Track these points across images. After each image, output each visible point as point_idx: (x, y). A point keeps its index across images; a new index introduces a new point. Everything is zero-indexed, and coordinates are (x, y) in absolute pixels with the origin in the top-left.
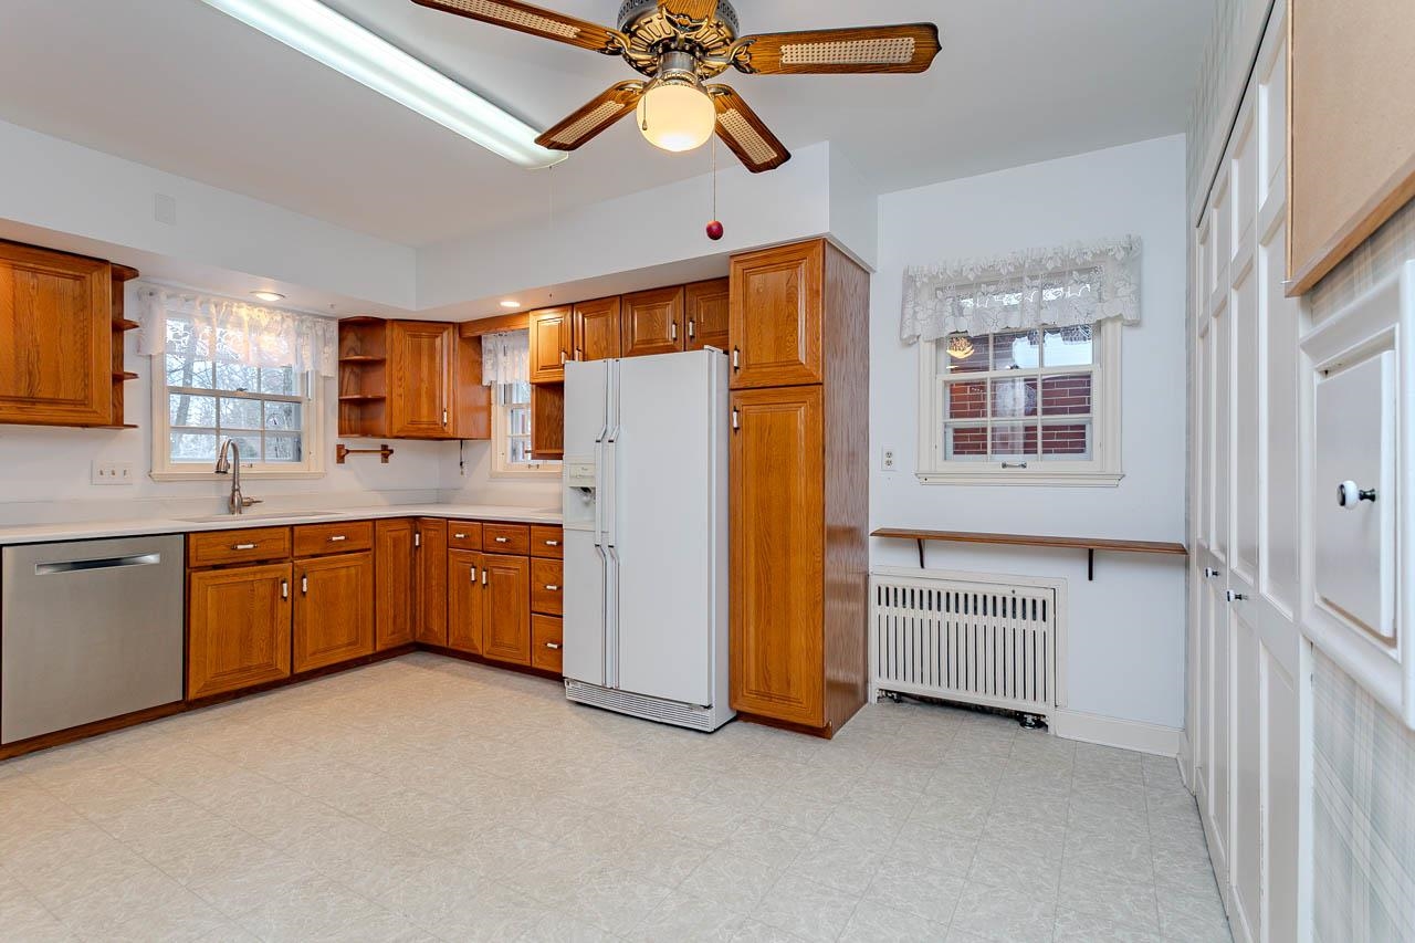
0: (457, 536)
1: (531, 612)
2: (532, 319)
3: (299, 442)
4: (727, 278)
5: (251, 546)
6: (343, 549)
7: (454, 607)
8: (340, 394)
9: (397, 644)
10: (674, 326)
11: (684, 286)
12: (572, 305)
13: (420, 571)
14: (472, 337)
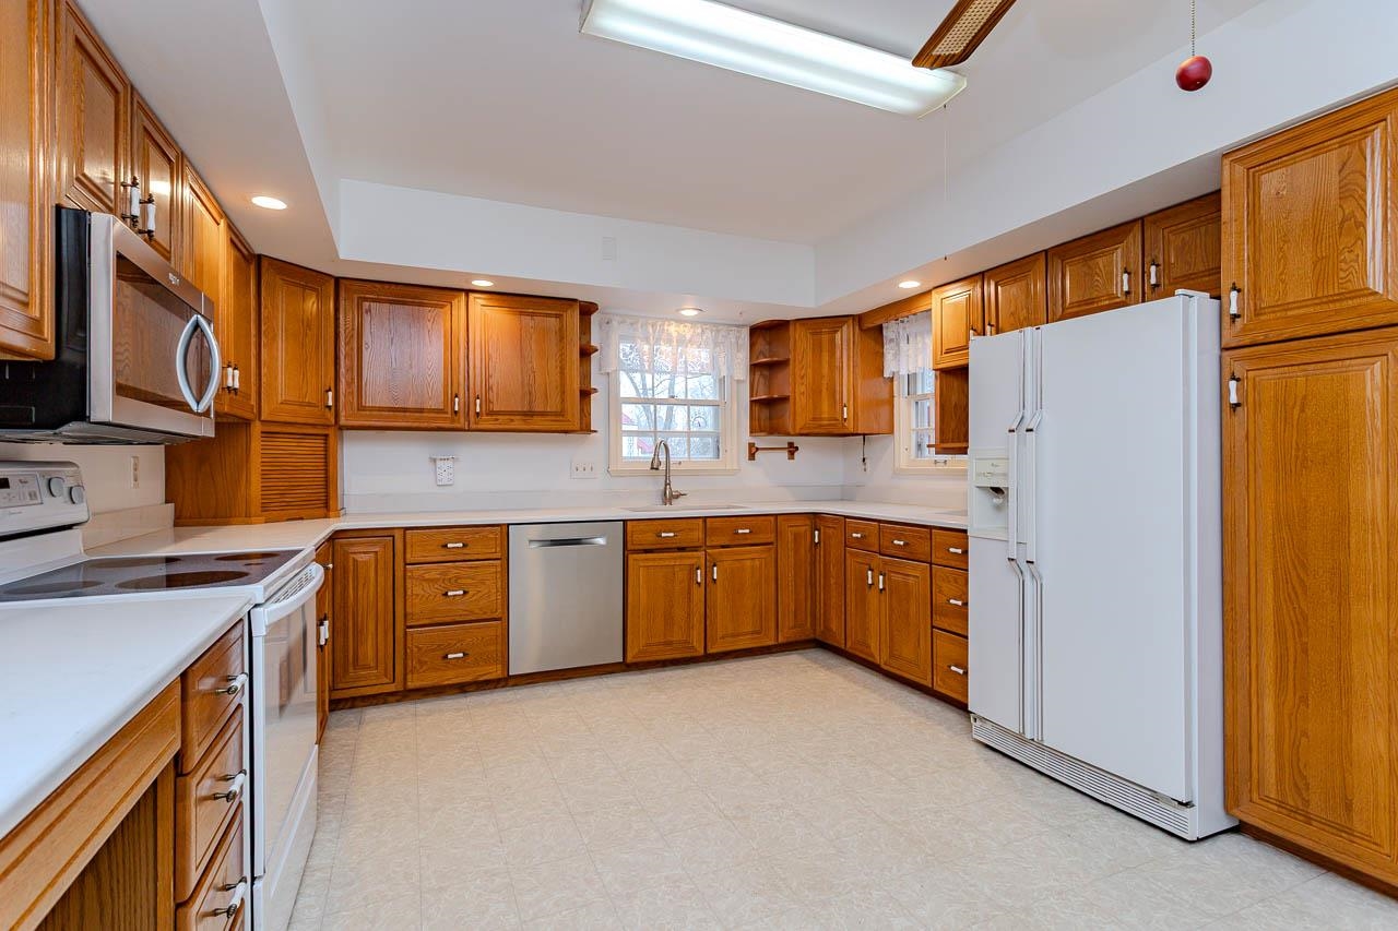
0: (854, 535)
1: (933, 627)
2: (936, 297)
3: (718, 441)
4: (1218, 192)
5: (672, 534)
6: (749, 542)
7: (851, 608)
8: (751, 396)
9: (798, 638)
10: (1125, 276)
11: (1142, 220)
12: (982, 274)
13: (820, 567)
14: (871, 328)
